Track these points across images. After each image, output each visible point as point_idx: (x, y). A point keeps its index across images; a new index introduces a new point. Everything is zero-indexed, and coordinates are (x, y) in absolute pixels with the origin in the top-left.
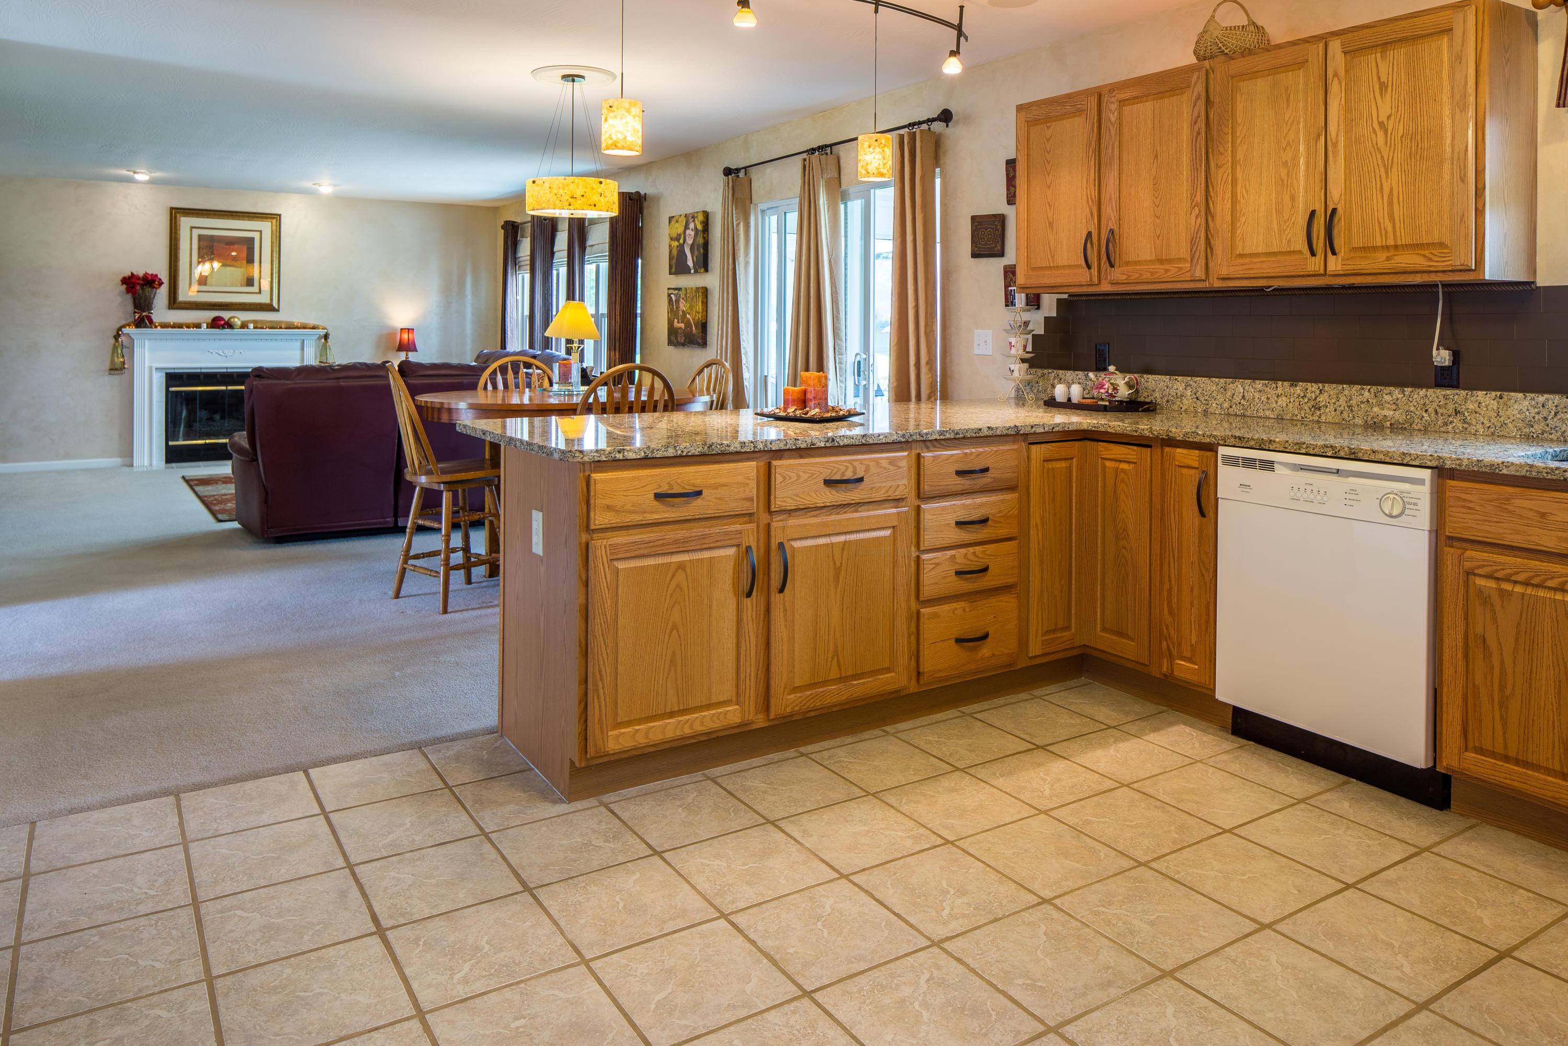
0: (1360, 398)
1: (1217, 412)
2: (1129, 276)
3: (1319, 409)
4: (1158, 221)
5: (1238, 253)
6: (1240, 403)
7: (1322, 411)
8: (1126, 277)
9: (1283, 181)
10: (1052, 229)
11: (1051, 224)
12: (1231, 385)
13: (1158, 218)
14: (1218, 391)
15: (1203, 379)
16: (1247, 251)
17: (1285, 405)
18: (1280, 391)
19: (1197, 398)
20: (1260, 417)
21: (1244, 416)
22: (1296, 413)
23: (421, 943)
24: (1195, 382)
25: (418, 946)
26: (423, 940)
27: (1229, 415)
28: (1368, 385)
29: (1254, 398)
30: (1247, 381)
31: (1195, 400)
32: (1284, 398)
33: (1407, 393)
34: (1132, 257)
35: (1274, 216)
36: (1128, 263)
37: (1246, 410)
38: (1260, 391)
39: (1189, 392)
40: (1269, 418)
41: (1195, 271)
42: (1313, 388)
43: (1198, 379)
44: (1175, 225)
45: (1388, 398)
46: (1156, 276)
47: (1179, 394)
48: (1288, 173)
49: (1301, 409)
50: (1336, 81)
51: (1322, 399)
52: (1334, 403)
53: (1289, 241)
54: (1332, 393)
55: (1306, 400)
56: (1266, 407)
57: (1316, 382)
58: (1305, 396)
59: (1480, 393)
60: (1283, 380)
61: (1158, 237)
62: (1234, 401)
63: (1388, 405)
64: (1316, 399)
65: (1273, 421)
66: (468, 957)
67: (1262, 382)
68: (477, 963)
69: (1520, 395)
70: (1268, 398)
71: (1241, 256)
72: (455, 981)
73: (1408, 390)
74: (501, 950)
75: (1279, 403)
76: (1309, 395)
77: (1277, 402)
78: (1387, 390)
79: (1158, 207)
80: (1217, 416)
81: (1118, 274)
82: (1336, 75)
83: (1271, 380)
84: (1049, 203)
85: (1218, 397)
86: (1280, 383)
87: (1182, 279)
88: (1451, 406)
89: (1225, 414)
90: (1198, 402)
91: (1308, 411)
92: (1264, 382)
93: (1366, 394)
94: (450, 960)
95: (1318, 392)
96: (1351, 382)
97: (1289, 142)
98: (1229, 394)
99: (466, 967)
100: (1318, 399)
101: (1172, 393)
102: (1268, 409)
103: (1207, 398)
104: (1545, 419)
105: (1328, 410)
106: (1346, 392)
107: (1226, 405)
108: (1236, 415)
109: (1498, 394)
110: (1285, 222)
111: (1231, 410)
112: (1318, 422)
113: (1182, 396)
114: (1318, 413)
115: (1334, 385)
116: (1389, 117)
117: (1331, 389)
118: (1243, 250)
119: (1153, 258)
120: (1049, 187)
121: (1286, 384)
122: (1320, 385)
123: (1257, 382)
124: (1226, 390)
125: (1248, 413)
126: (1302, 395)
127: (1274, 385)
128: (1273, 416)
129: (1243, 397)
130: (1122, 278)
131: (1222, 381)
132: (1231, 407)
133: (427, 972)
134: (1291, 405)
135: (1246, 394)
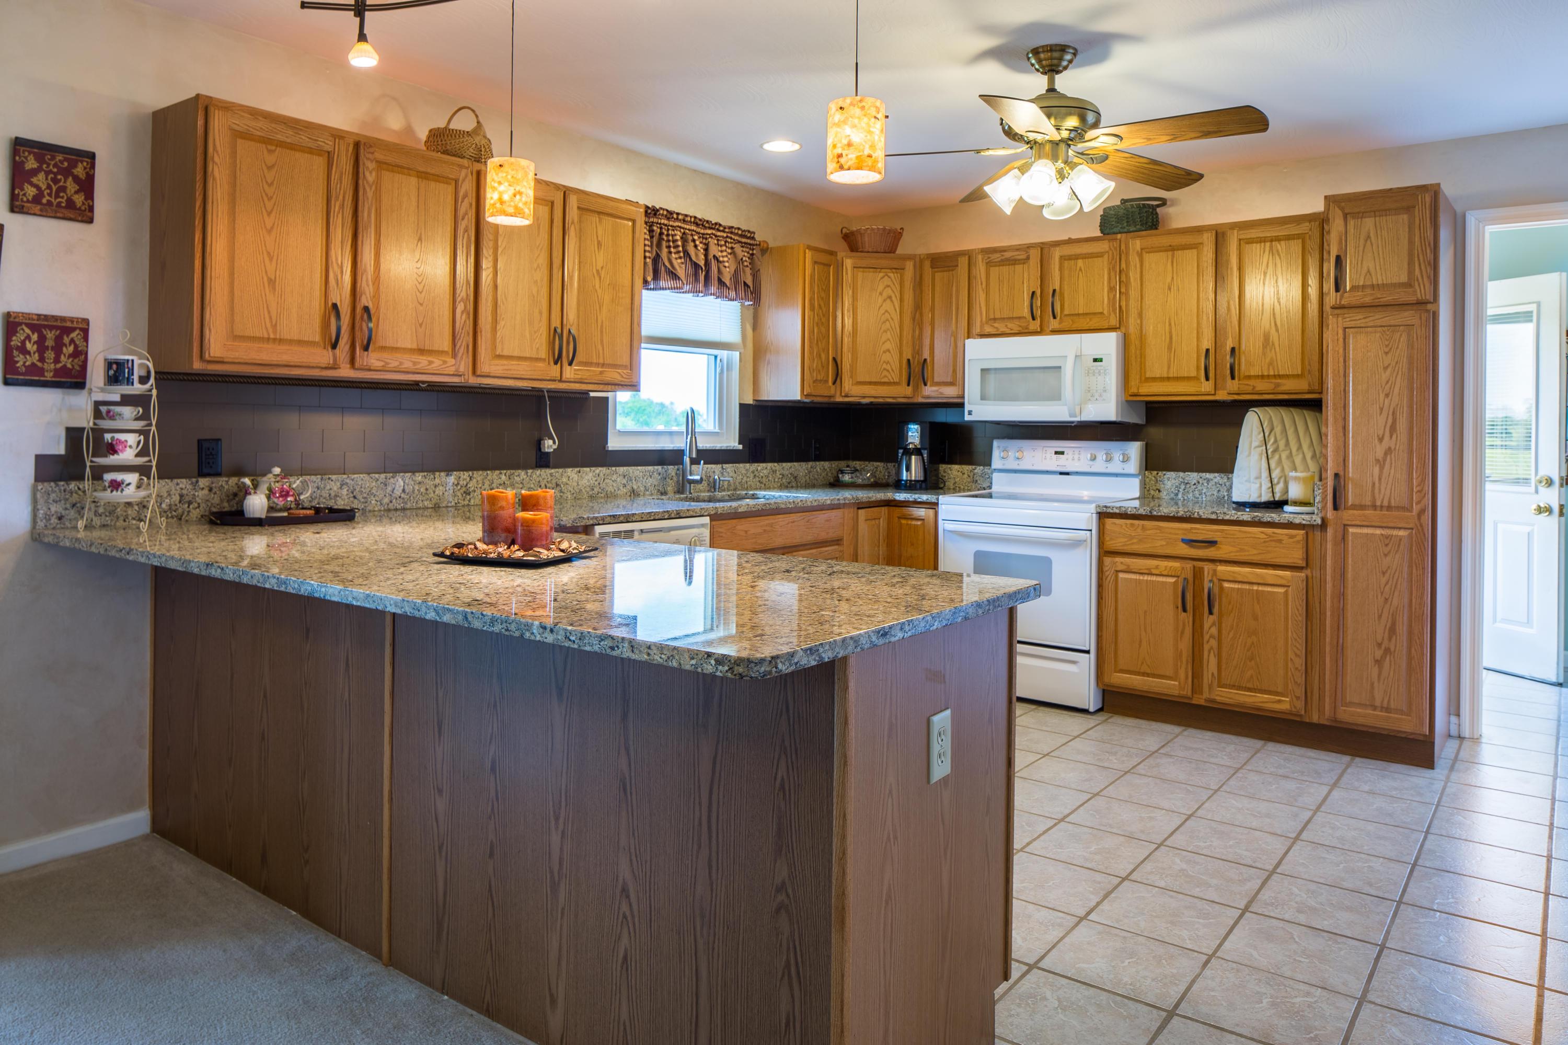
0: (500, 481)
1: (376, 509)
2: (387, 363)
3: (469, 494)
4: (421, 308)
5: (497, 353)
6: (400, 497)
7: (472, 495)
8: (382, 364)
9: (534, 297)
10: (274, 289)
11: (272, 282)
12: (392, 480)
13: (421, 304)
14: (378, 487)
15: (362, 476)
16: (505, 353)
17: (441, 493)
18: (437, 481)
19: (355, 497)
20: (420, 508)
21: (404, 509)
22: (451, 500)
23: (1312, 1035)
24: (353, 480)
25: (1316, 1036)
26: (1308, 1036)
27: (389, 510)
28: (504, 469)
29: (413, 491)
30: (407, 474)
31: (352, 499)
32: (441, 488)
33: (529, 474)
34: (390, 343)
35: (527, 325)
36: (383, 348)
37: (406, 503)
38: (420, 483)
39: (345, 492)
40: (427, 508)
41: (459, 366)
42: (465, 475)
43: (356, 476)
44: (439, 316)
45: (517, 479)
46: (418, 367)
47: (333, 494)
48: (538, 291)
49: (455, 496)
50: (573, 226)
51: (472, 485)
52: (481, 488)
53: (538, 349)
54: (479, 479)
55: (459, 487)
56: (424, 498)
57: (467, 470)
58: (458, 484)
59: (569, 470)
60: (440, 471)
61: (421, 325)
62: (394, 495)
63: (517, 485)
64: (467, 485)
65: (430, 510)
66: (1288, 1005)
67: (421, 474)
68: (1286, 997)
69: (588, 469)
70: (427, 489)
71: (500, 357)
72: (1316, 999)
73: (530, 471)
74: (1258, 993)
75: (437, 492)
76: (461, 483)
77: (434, 492)
78: (517, 472)
79: (421, 293)
80: (376, 513)
81: (373, 359)
82: (573, 223)
83: (430, 472)
84: (269, 253)
85: (378, 494)
86: (437, 474)
87: (445, 372)
88: (554, 481)
89: (385, 510)
90: (356, 501)
91: (460, 497)
92: (423, 474)
93: (503, 477)
94: (1303, 1011)
95: (468, 479)
96: (493, 469)
97: (538, 265)
98: (389, 488)
99: (1298, 1000)
100: (469, 486)
101: (324, 495)
102: (427, 500)
103: (365, 495)
104: (599, 484)
105: (476, 494)
106: (489, 477)
107: (386, 500)
108: (396, 510)
109: (578, 469)
110: (535, 332)
111: (391, 505)
112: (468, 505)
113: (336, 496)
114: (468, 497)
115: (481, 472)
116: (602, 268)
117: (478, 475)
118: (502, 351)
119: (414, 346)
120: (269, 231)
121: (443, 474)
122: (470, 473)
123: (417, 474)
124: (386, 485)
125: (408, 506)
126: (456, 483)
127: (432, 476)
128: (431, 506)
129: (404, 491)
130: (378, 364)
131: (383, 476)
132: (391, 502)
133: (1330, 1016)
134: (446, 494)
135: (406, 487)
